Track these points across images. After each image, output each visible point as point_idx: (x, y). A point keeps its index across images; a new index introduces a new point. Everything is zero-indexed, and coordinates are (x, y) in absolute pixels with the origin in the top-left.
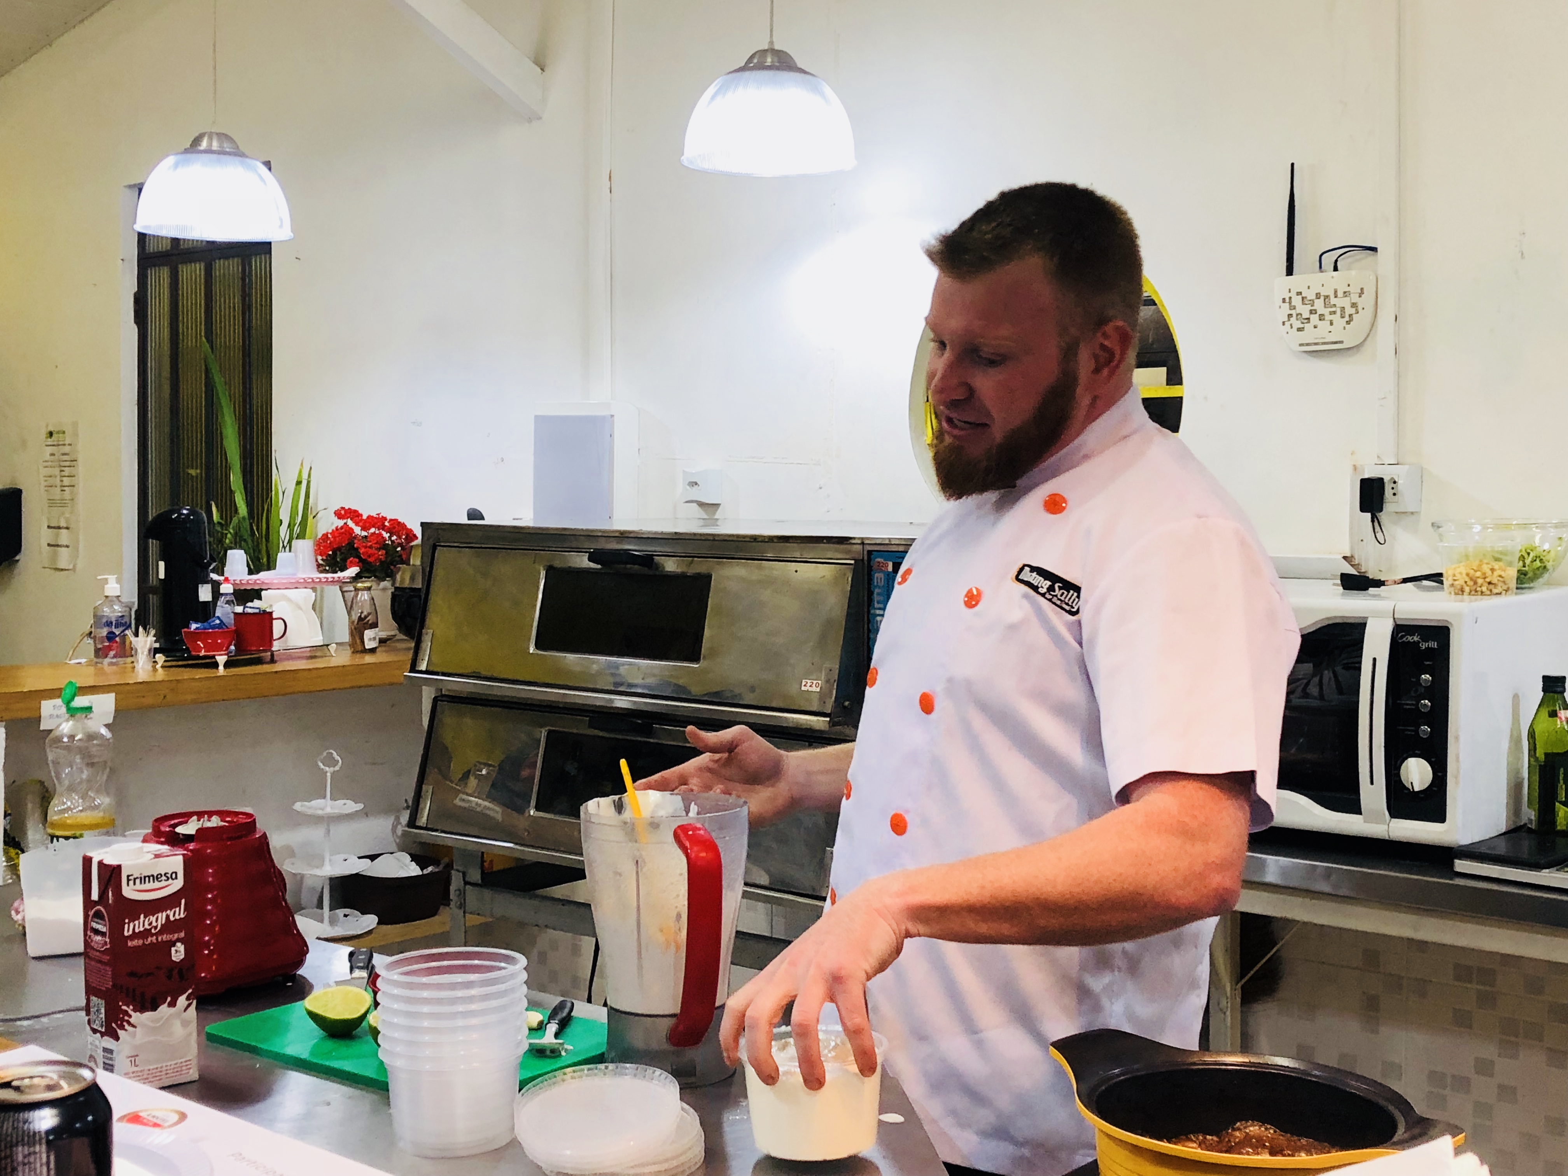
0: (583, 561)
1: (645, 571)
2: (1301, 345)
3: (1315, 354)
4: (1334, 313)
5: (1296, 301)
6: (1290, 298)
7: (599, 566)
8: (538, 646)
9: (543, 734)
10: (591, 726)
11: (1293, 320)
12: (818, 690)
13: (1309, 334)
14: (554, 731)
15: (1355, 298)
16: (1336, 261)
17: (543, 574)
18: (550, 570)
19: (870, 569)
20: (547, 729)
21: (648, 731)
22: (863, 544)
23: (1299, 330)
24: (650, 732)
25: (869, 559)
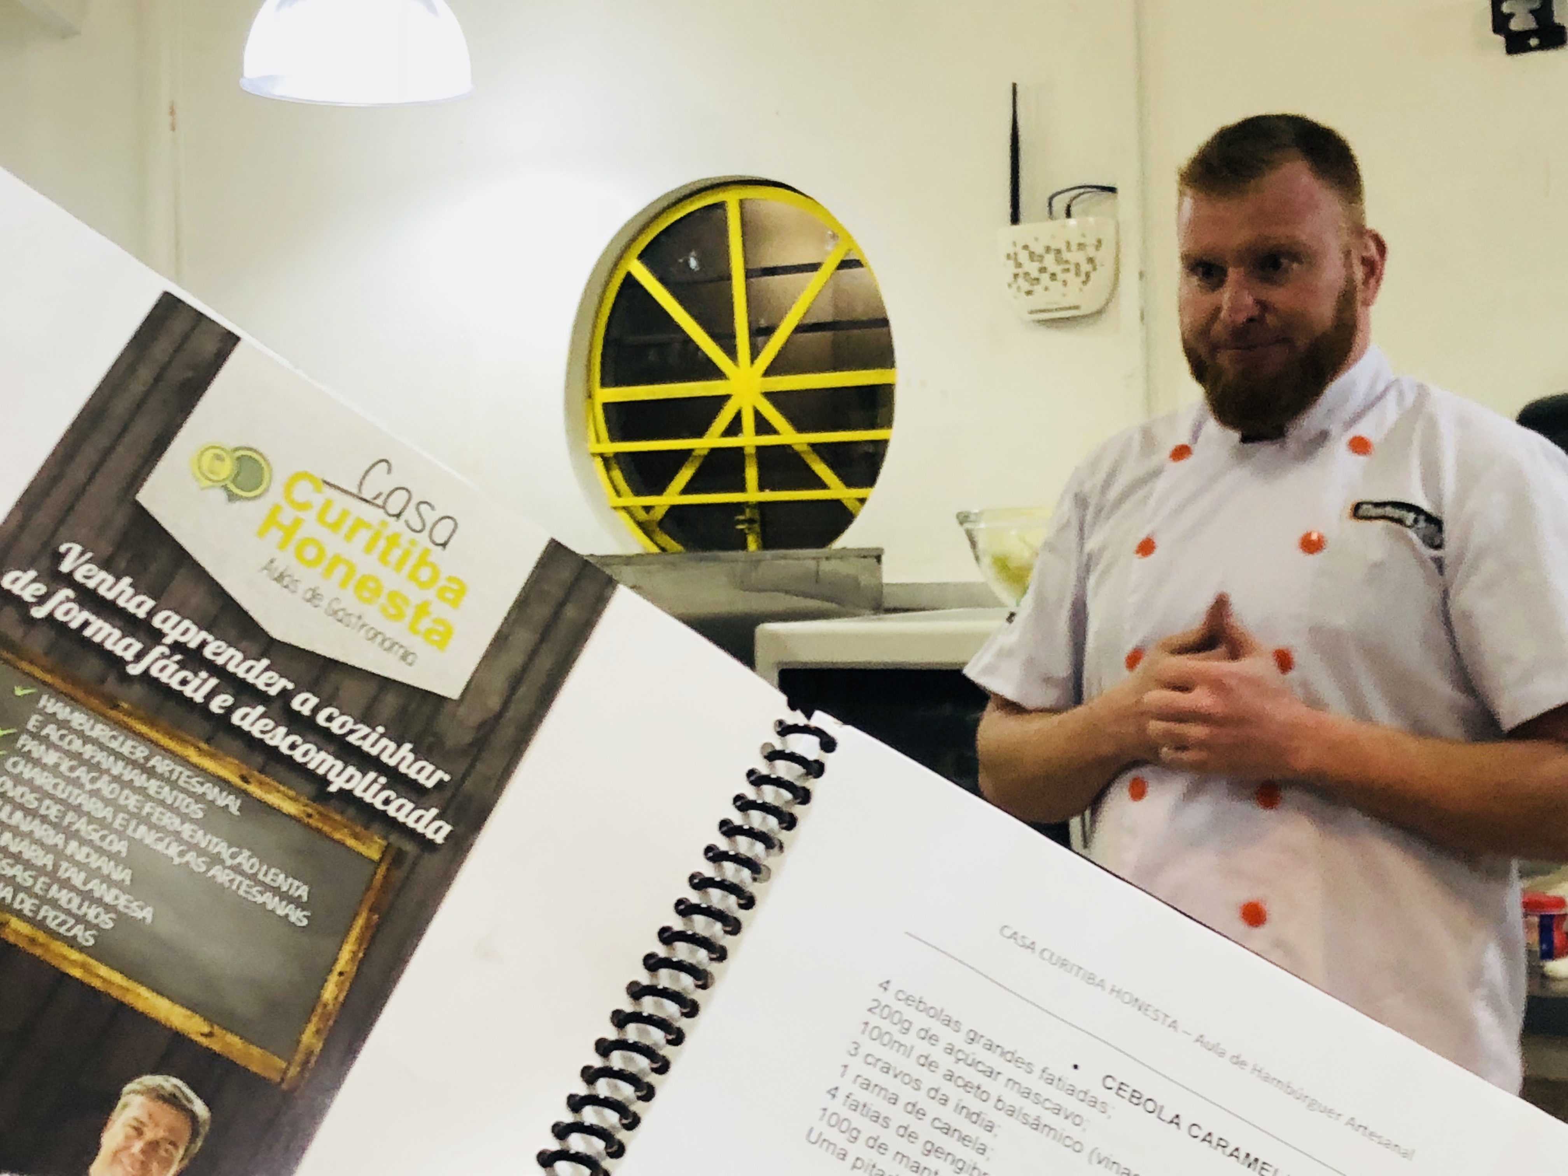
2: (1032, 312)
3: (1048, 324)
4: (1068, 270)
5: (1023, 256)
6: (1015, 254)
11: (1021, 281)
13: (1040, 299)
15: (1091, 252)
16: (1069, 207)
23: (1029, 293)
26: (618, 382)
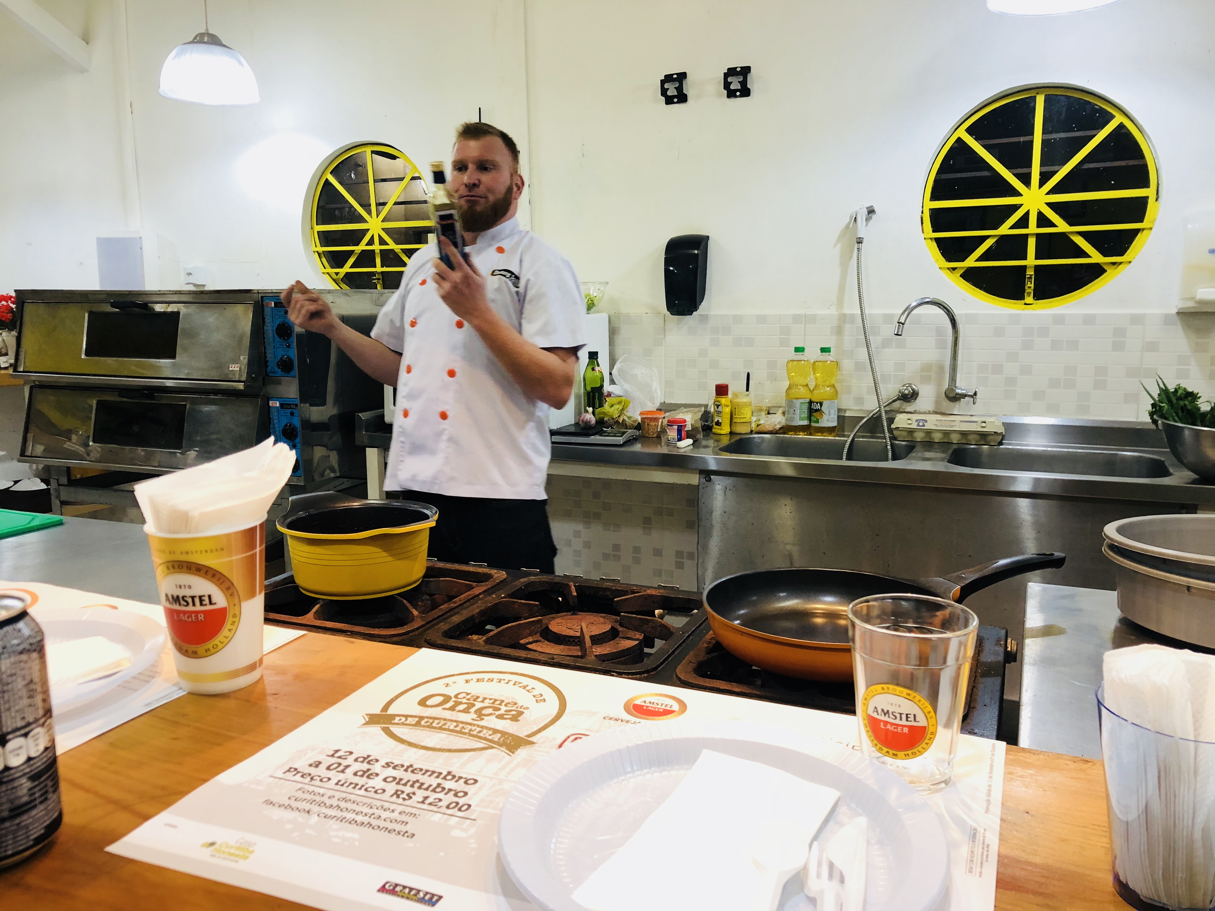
0: (109, 309)
1: (143, 311)
7: (118, 310)
8: (86, 355)
9: (94, 403)
10: (120, 396)
12: (238, 369)
14: (101, 400)
17: (86, 315)
18: (91, 313)
19: (263, 306)
20: (97, 399)
21: (151, 396)
22: (258, 293)
24: (152, 397)
25: (262, 301)
26: (324, 223)
